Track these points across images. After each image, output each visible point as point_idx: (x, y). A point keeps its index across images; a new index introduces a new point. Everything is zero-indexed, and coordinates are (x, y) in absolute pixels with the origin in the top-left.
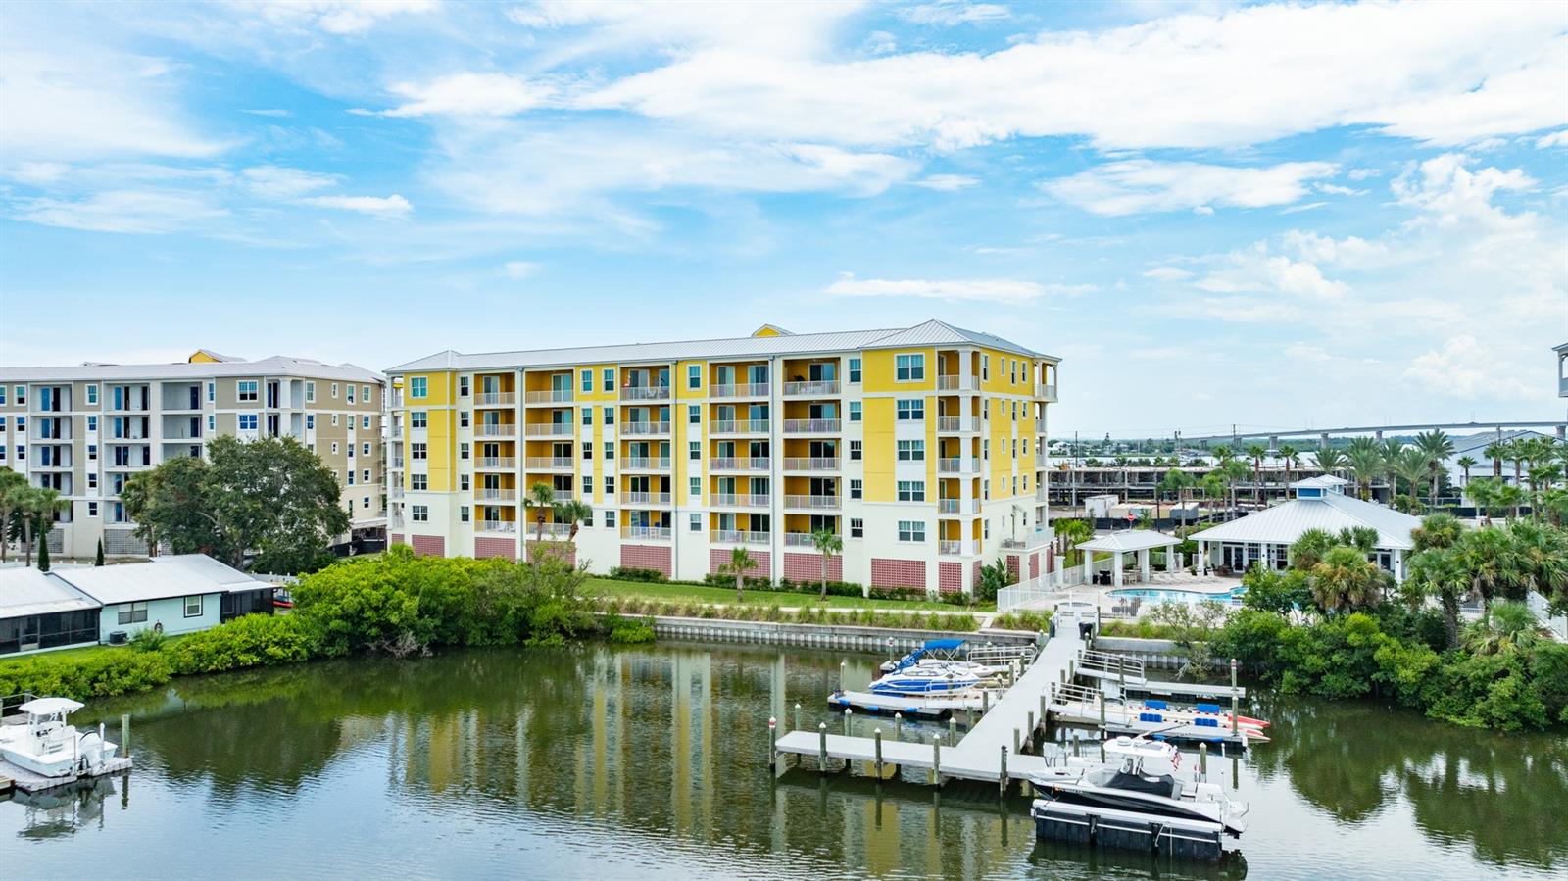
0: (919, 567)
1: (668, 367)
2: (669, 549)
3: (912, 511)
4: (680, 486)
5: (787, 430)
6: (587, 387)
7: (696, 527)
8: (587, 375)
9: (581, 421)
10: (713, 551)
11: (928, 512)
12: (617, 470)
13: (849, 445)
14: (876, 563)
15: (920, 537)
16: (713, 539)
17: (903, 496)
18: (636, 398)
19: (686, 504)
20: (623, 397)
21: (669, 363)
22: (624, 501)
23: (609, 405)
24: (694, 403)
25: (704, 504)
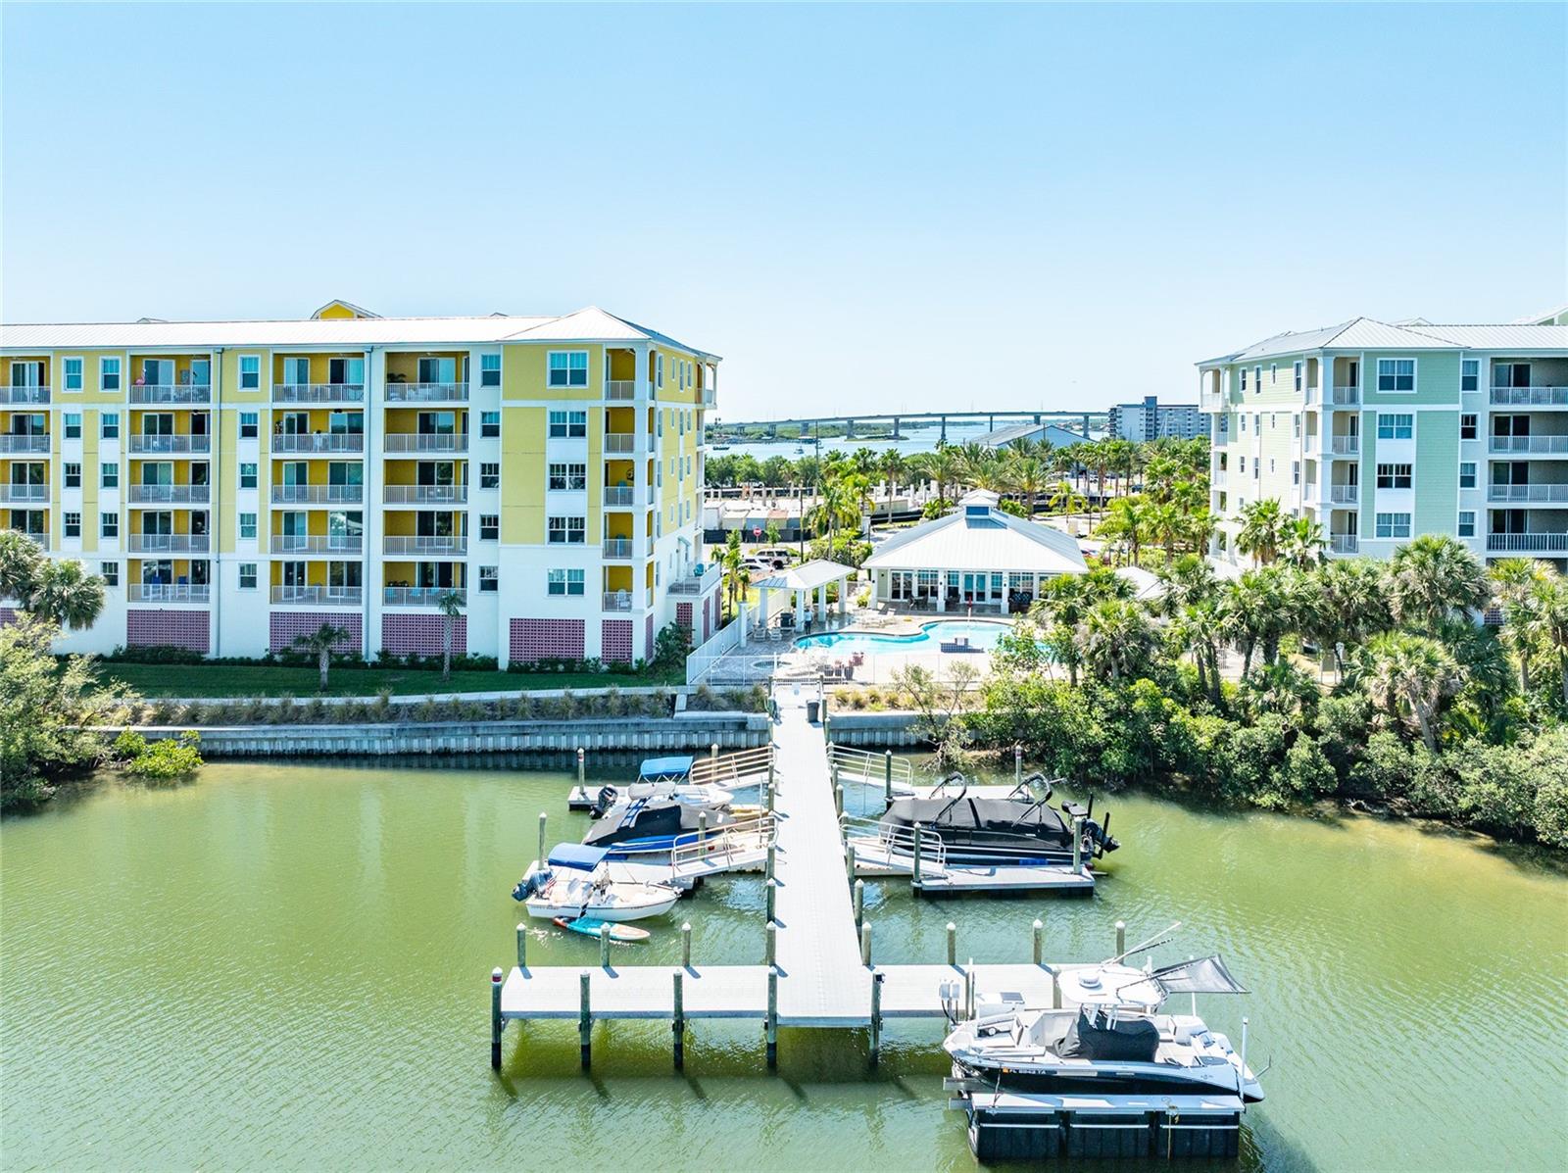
0: (576, 627)
1: (208, 356)
2: (206, 614)
3: (567, 557)
4: (224, 526)
5: (388, 448)
6: (74, 382)
7: (248, 581)
8: (73, 367)
9: (62, 432)
10: (274, 615)
11: (589, 558)
12: (122, 503)
13: (479, 469)
14: (516, 625)
15: (577, 589)
16: (275, 598)
17: (555, 537)
18: (155, 400)
19: (233, 550)
20: (134, 399)
21: (210, 352)
22: (132, 548)
23: (109, 409)
24: (248, 409)
25: (262, 550)
